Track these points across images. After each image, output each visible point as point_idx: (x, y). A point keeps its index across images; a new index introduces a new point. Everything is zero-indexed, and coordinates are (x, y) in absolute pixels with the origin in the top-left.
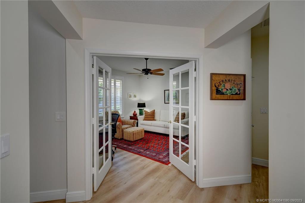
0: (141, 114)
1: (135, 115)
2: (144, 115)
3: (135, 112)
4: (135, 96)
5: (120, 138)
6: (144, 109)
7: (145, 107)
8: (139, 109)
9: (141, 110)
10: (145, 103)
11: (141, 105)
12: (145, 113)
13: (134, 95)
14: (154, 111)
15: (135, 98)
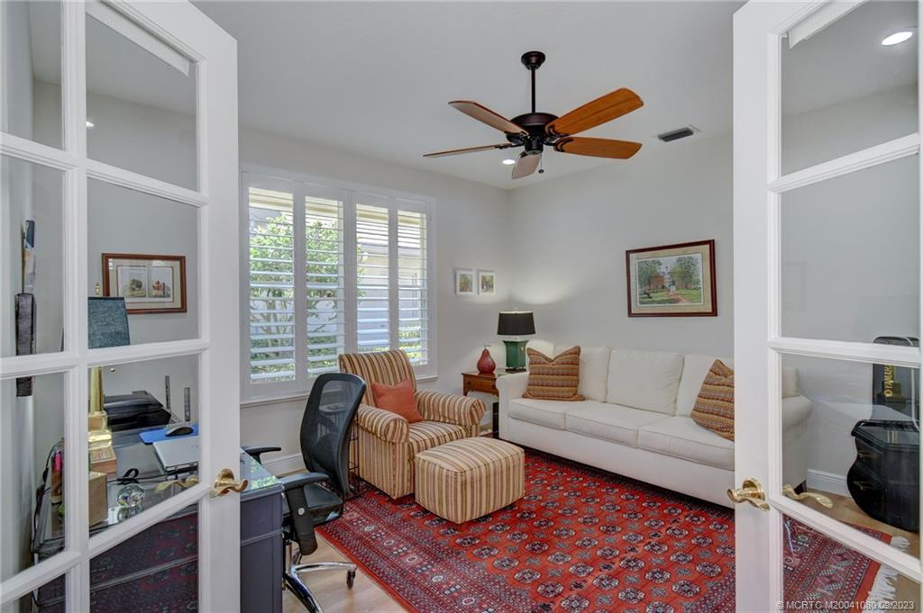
0: (513, 366)
1: (487, 369)
2: (528, 373)
3: (486, 354)
4: (487, 285)
5: (396, 495)
6: (525, 342)
7: (532, 331)
8: (506, 342)
9: (512, 348)
10: (531, 316)
11: (516, 324)
12: (531, 363)
13: (484, 278)
14: (577, 351)
15: (488, 294)
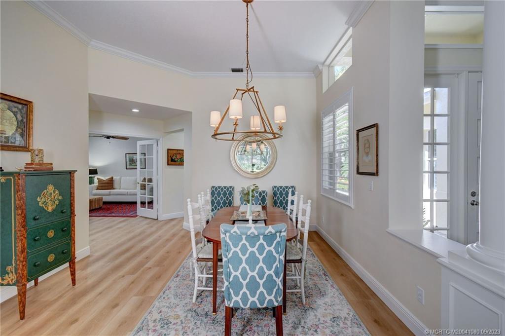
2: (96, 184)
6: (95, 177)
7: (96, 173)
9: (91, 178)
10: (96, 169)
11: (93, 172)
12: (99, 181)
14: (112, 178)
